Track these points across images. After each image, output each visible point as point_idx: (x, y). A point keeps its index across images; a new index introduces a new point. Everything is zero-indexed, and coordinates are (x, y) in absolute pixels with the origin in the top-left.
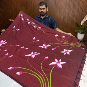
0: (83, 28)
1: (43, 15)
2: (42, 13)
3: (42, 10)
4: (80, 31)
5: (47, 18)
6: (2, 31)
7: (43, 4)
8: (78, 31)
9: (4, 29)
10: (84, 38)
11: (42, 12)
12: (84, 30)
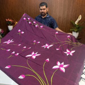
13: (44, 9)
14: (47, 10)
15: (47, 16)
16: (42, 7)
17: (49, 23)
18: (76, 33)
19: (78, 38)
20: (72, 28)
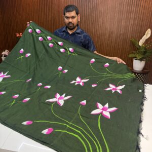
0: (143, 50)
1: (72, 27)
2: (71, 25)
3: (70, 20)
4: (137, 56)
5: (78, 33)
6: (3, 53)
7: (71, 9)
8: (133, 55)
9: (6, 50)
10: (144, 68)
11: (70, 23)
12: (144, 55)
13: (73, 17)
14: (78, 19)
15: (77, 30)
16: (70, 13)
17: (81, 42)
18: (139, 61)
19: (143, 70)
20: (133, 53)
